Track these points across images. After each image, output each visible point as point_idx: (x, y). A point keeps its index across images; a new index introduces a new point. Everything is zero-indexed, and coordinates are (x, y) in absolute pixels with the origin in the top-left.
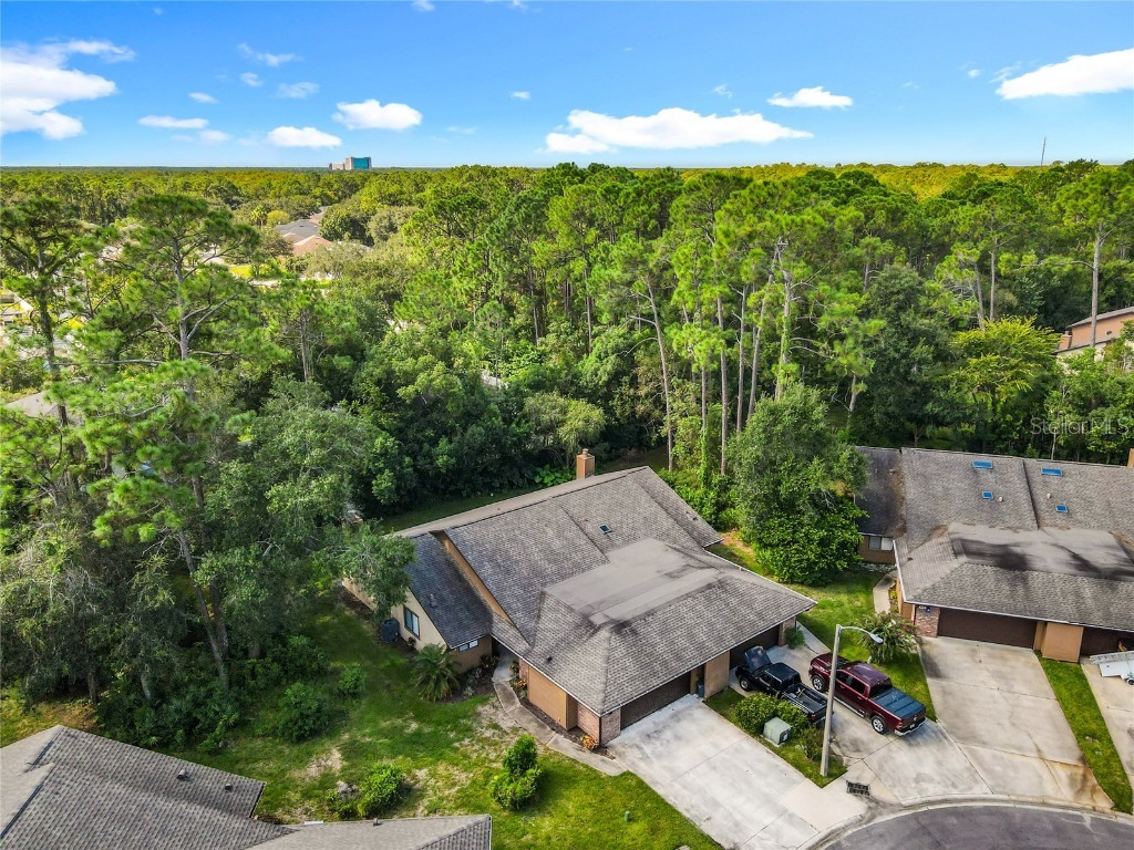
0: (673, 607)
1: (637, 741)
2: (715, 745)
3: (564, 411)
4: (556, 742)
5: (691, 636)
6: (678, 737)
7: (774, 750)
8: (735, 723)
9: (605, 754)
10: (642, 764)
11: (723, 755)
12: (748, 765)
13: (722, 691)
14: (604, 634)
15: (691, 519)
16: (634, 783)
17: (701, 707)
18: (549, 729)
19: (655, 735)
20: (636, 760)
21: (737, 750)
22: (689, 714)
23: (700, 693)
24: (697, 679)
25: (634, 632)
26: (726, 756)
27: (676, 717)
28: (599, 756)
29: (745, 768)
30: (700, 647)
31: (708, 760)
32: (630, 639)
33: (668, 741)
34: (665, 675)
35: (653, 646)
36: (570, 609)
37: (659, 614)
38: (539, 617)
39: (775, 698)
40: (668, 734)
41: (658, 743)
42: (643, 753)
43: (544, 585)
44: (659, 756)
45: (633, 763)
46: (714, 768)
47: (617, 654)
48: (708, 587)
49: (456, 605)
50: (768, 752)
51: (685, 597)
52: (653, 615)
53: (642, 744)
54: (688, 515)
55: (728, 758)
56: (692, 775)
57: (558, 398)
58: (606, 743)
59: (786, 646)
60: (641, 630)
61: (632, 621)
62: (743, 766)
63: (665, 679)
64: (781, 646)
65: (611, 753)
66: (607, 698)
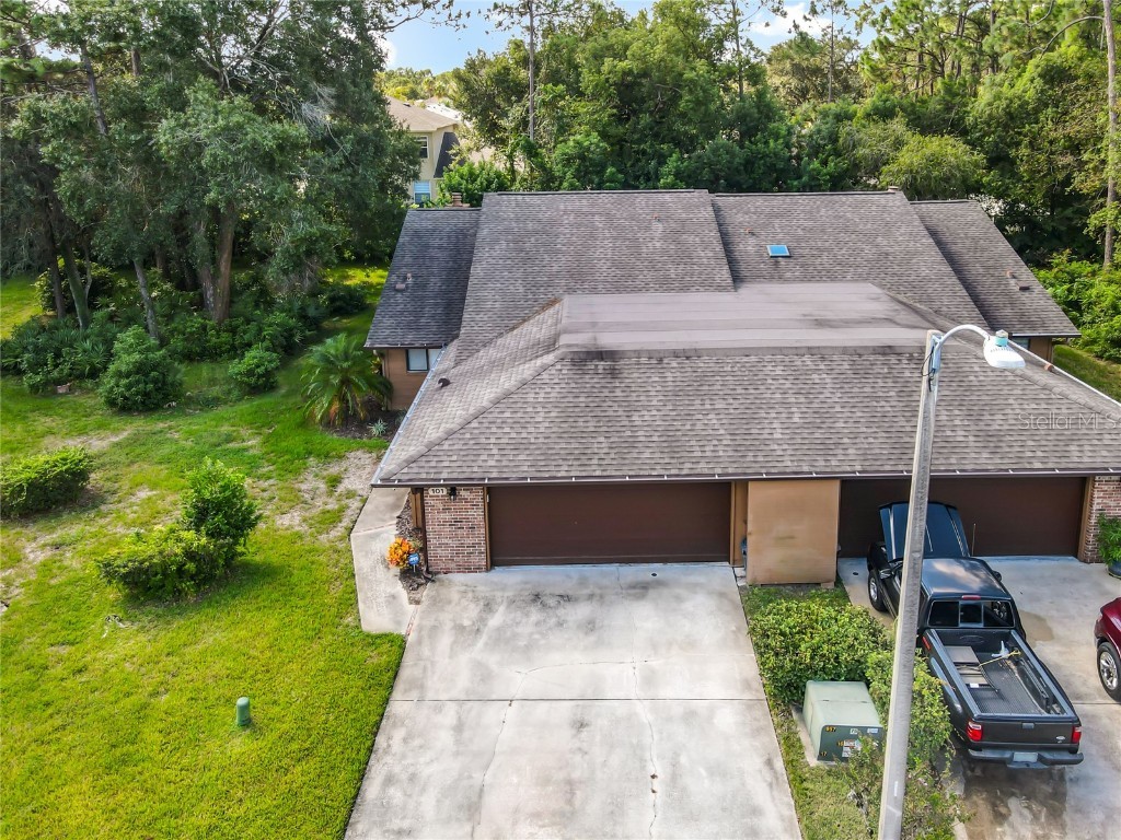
0: (753, 359)
2: (650, 680)
3: (901, 144)
4: (373, 536)
5: (744, 421)
6: (590, 627)
9: (413, 588)
10: (446, 640)
11: (641, 708)
13: (814, 585)
14: (551, 358)
15: (1016, 288)
17: (722, 595)
18: (397, 514)
20: (448, 627)
21: (690, 714)
22: (677, 598)
25: (614, 373)
27: (640, 591)
29: (655, 766)
30: (747, 447)
31: (589, 699)
32: (592, 382)
33: (561, 623)
35: (631, 409)
36: (557, 323)
37: (702, 363)
40: (579, 612)
41: (535, 617)
42: (482, 620)
43: (571, 291)
44: (500, 641)
45: (435, 628)
46: (581, 725)
47: (537, 396)
48: (880, 350)
49: (435, 298)
50: (769, 763)
51: (802, 352)
52: (688, 358)
53: (505, 604)
54: (1013, 282)
55: (646, 721)
56: (511, 712)
57: (898, 126)
58: (439, 573)
59: (1104, 566)
60: (632, 376)
61: (629, 354)
62: (655, 759)
63: (598, 473)
64: (1085, 561)
65: (427, 592)
66: (424, 459)
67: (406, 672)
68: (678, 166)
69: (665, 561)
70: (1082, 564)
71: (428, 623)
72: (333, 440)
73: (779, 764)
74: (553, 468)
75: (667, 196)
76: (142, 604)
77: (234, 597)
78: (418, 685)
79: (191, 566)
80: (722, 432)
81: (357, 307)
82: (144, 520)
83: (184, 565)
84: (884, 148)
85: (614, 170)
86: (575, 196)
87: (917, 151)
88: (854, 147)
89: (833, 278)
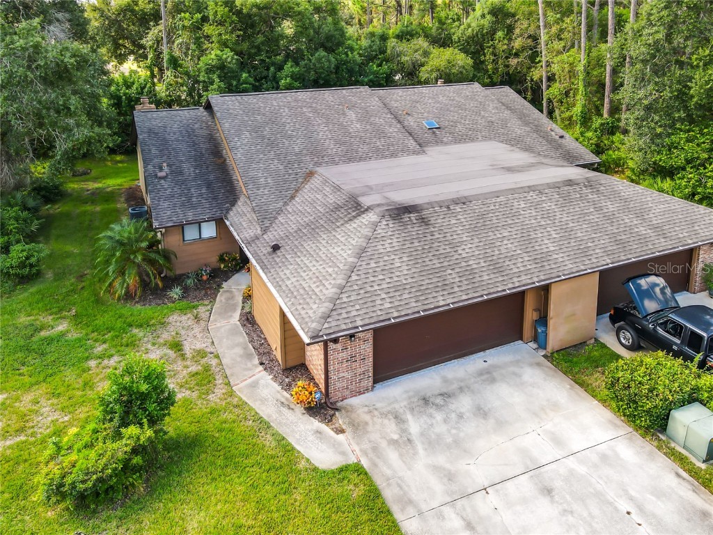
0: (502, 199)
1: (401, 406)
2: (557, 441)
3: (426, 54)
4: (254, 385)
5: (527, 242)
6: (482, 412)
7: (694, 472)
8: (603, 402)
9: (328, 420)
10: (392, 455)
11: (571, 463)
12: (631, 499)
13: (583, 344)
14: (372, 217)
15: (557, 137)
16: (358, 492)
17: (539, 364)
18: (256, 361)
19: (439, 401)
20: (384, 444)
21: (604, 458)
22: (515, 374)
23: (540, 341)
24: (535, 316)
25: (424, 221)
26: (582, 470)
27: (488, 376)
28: (315, 423)
29: (624, 506)
30: (541, 260)
31: (534, 469)
32: (415, 230)
33: (461, 416)
34: (466, 291)
35: (454, 246)
36: (337, 188)
37: (475, 205)
38: (293, 197)
39: (694, 367)
40: (464, 403)
41: (439, 417)
42: (404, 431)
43: (318, 164)
44: (433, 444)
45: (375, 449)
46: (548, 491)
47: (384, 247)
48: (567, 183)
49: (195, 179)
50: (678, 475)
51: (527, 190)
52: (464, 203)
53: (408, 412)
54: (553, 133)
55: (584, 473)
56: (493, 498)
57: (421, 43)
58: (337, 401)
59: (706, 293)
60: (438, 221)
61: (426, 206)
62: (617, 500)
63: (464, 297)
64: (694, 293)
65: (340, 420)
66: (334, 313)
67: (389, 494)
68: (293, 71)
69: (483, 350)
70: (693, 295)
71: (366, 446)
72: (140, 310)
73: (685, 474)
74: (432, 300)
75: (344, 91)
76: (94, 512)
77: (180, 474)
78: (407, 502)
79: (137, 460)
80: (519, 252)
81: (56, 194)
82: (17, 426)
83: (130, 459)
84: (418, 56)
85: (247, 75)
86: (280, 95)
87: (441, 57)
88: (398, 55)
89: (472, 140)
